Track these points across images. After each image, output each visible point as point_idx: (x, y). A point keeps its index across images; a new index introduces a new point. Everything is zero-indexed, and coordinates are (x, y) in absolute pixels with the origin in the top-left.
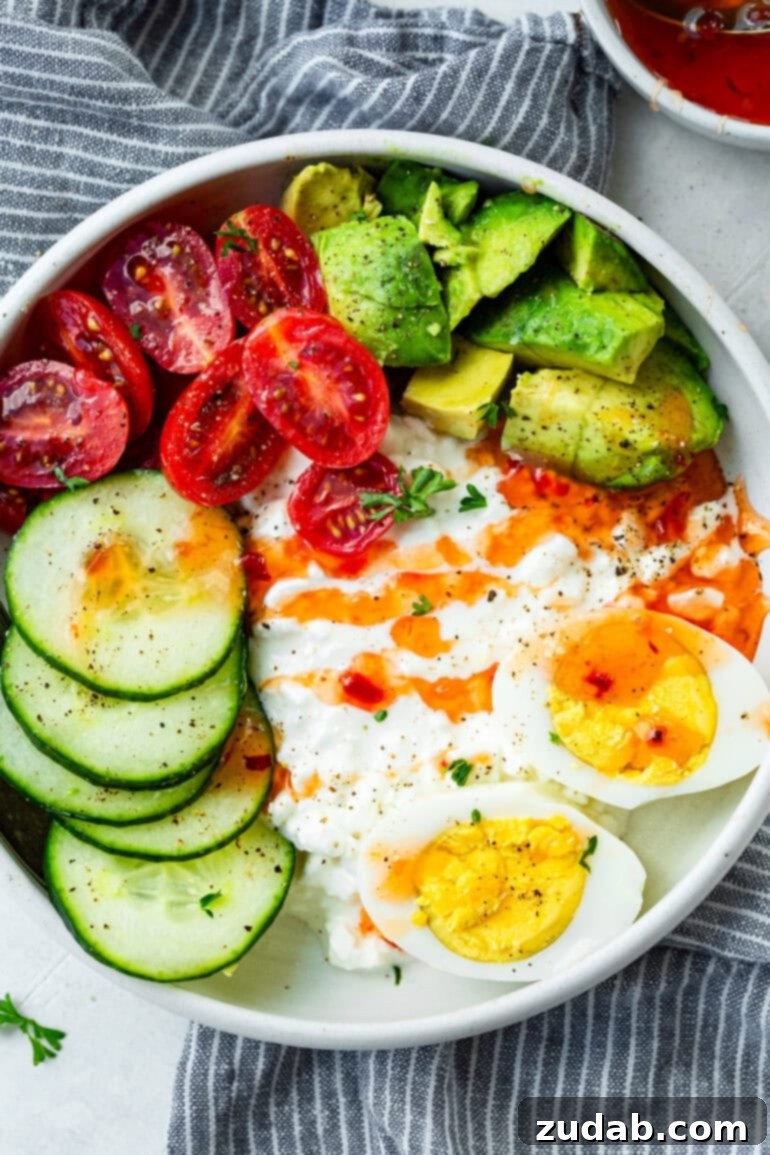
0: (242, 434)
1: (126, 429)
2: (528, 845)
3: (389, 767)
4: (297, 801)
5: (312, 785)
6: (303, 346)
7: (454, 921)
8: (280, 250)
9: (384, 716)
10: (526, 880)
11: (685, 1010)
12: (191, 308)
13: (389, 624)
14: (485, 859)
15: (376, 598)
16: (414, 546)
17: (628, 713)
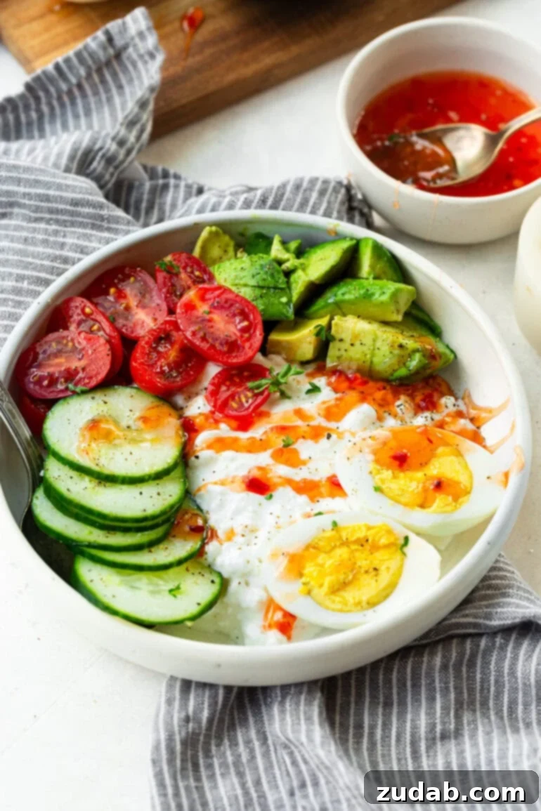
0: (177, 357)
1: (110, 358)
2: (367, 541)
3: (277, 523)
4: (221, 544)
5: (231, 535)
6: (210, 302)
7: (325, 589)
8: (192, 272)
9: (271, 497)
10: (368, 562)
11: (468, 678)
12: (141, 305)
13: (269, 452)
14: (342, 553)
15: (261, 440)
16: (281, 412)
17: (419, 475)
